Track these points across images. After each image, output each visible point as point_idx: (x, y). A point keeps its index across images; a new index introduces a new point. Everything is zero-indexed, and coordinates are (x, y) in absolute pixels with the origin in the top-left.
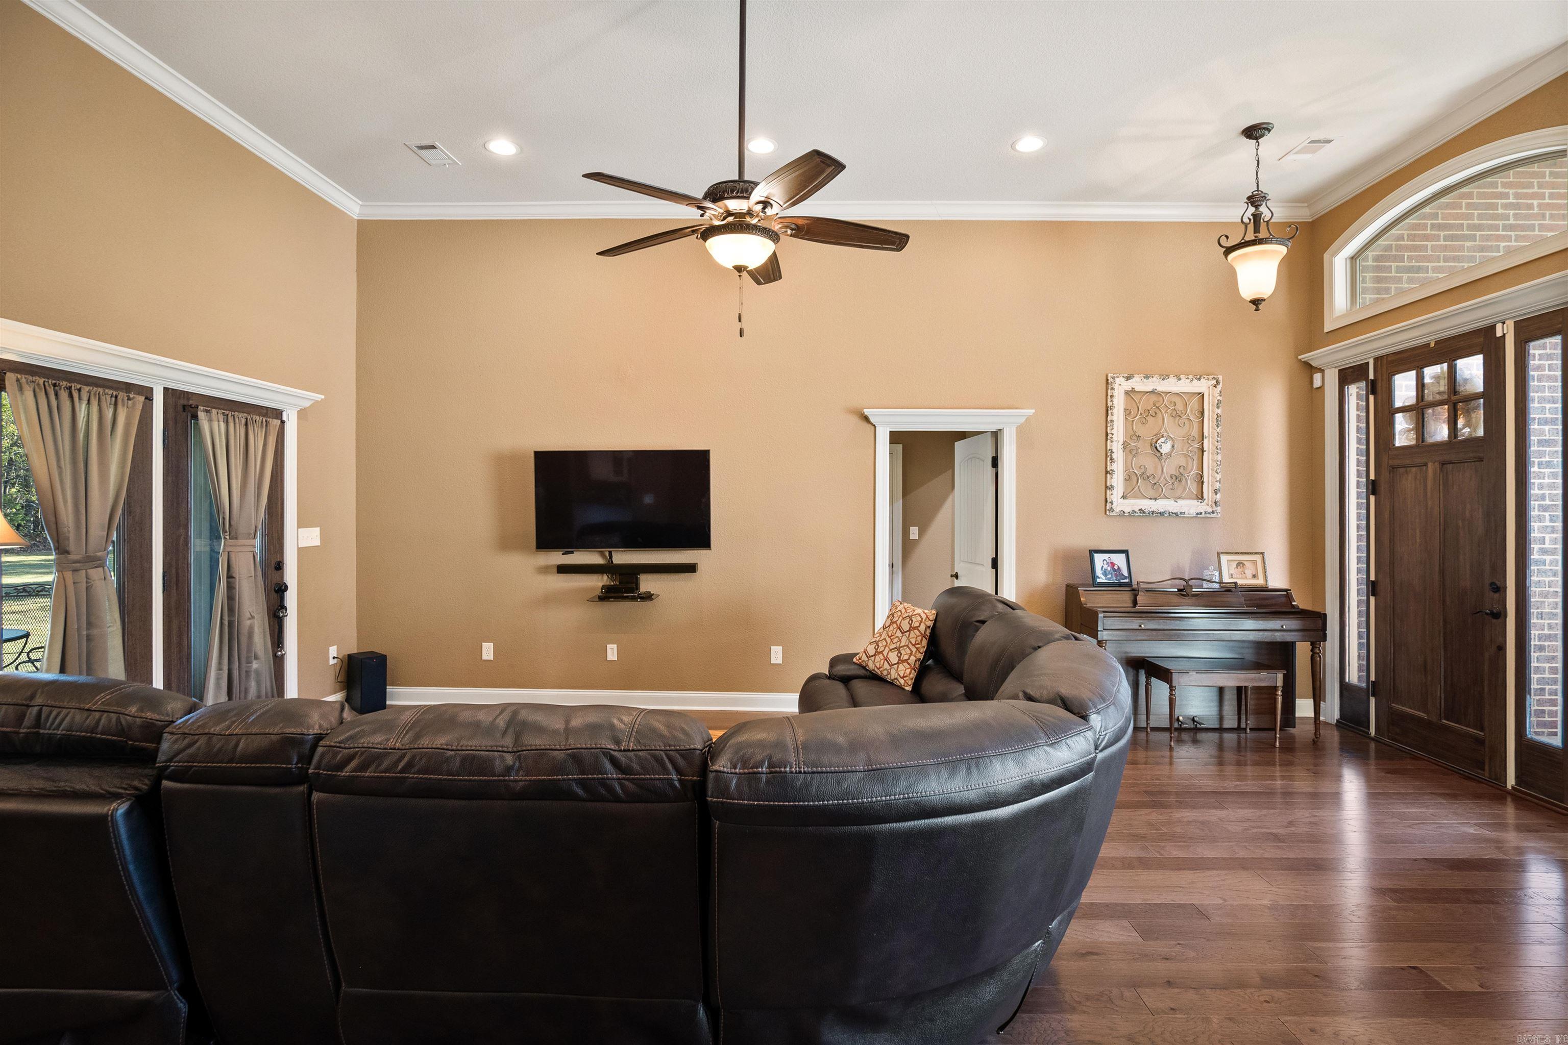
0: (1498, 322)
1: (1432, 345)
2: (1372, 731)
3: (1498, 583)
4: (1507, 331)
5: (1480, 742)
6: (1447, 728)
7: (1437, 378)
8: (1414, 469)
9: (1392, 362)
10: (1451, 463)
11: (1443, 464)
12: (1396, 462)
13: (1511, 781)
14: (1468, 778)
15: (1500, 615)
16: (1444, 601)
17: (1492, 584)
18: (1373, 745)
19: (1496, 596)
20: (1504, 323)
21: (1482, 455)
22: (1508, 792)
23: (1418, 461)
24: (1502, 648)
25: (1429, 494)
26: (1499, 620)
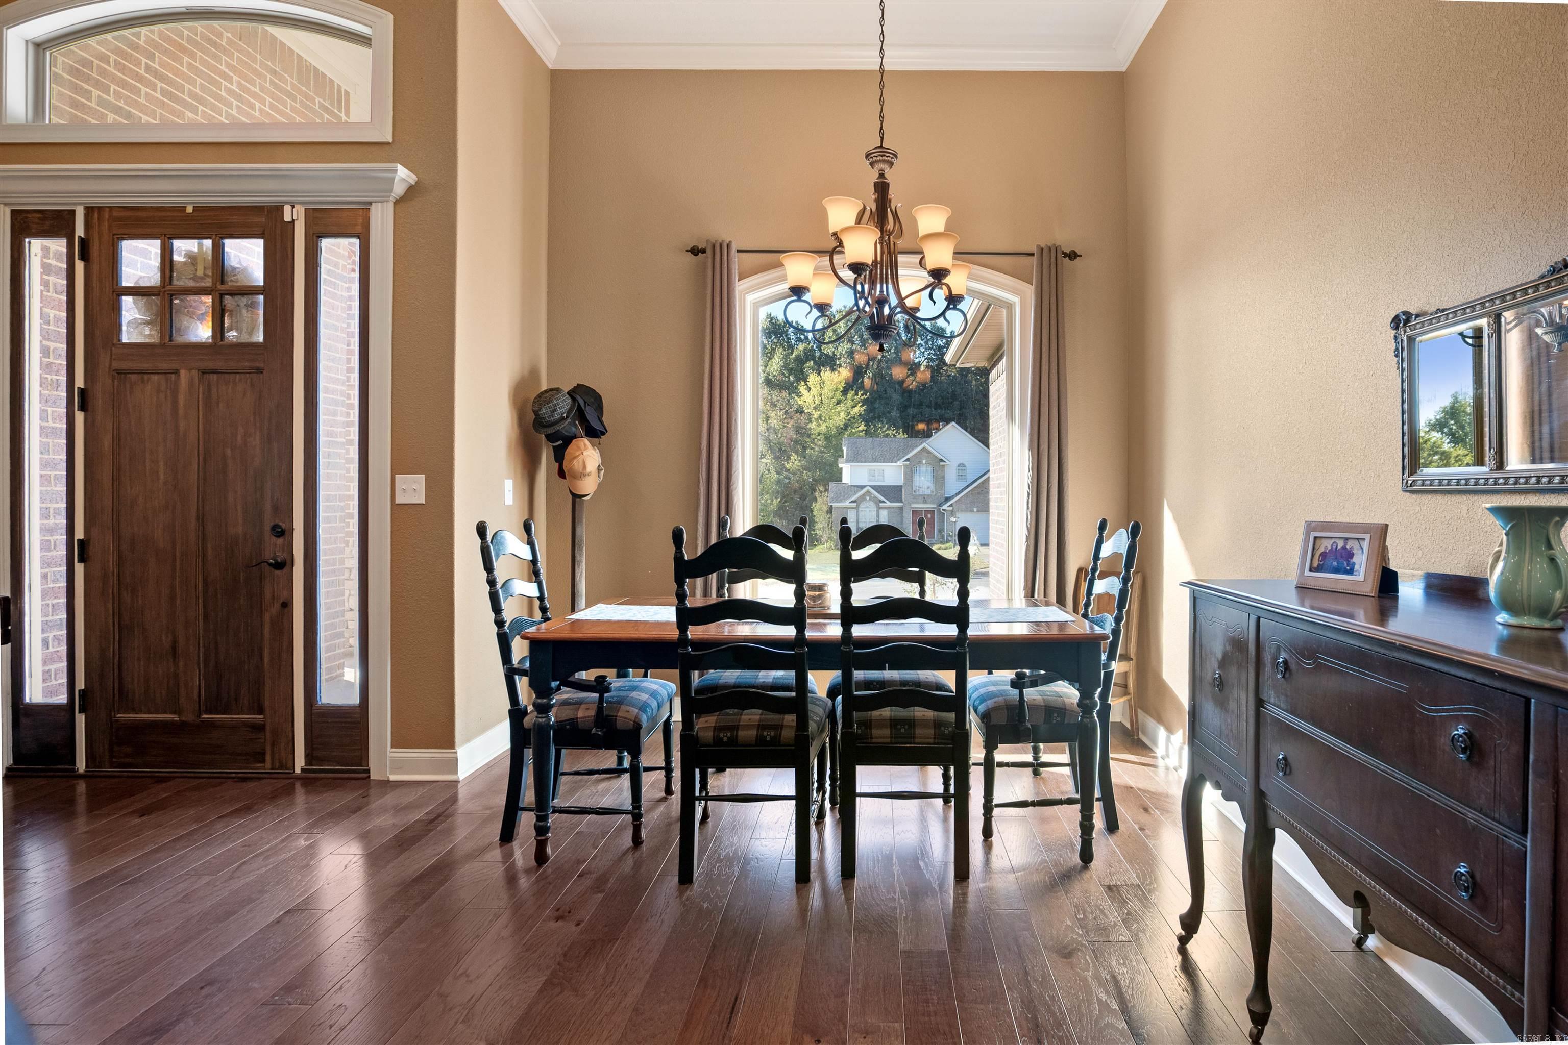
0: (287, 203)
1: (190, 209)
2: (81, 765)
3: (283, 526)
4: (296, 215)
5: (259, 728)
6: (212, 724)
7: (192, 258)
8: (155, 378)
9: (120, 219)
10: (214, 372)
11: (204, 373)
12: (124, 365)
13: (300, 762)
14: (244, 780)
15: (284, 564)
16: (204, 555)
17: (275, 527)
18: (81, 787)
19: (280, 541)
20: (293, 207)
21: (262, 365)
22: (298, 778)
23: (164, 366)
24: (287, 605)
25: (181, 412)
26: (285, 570)
